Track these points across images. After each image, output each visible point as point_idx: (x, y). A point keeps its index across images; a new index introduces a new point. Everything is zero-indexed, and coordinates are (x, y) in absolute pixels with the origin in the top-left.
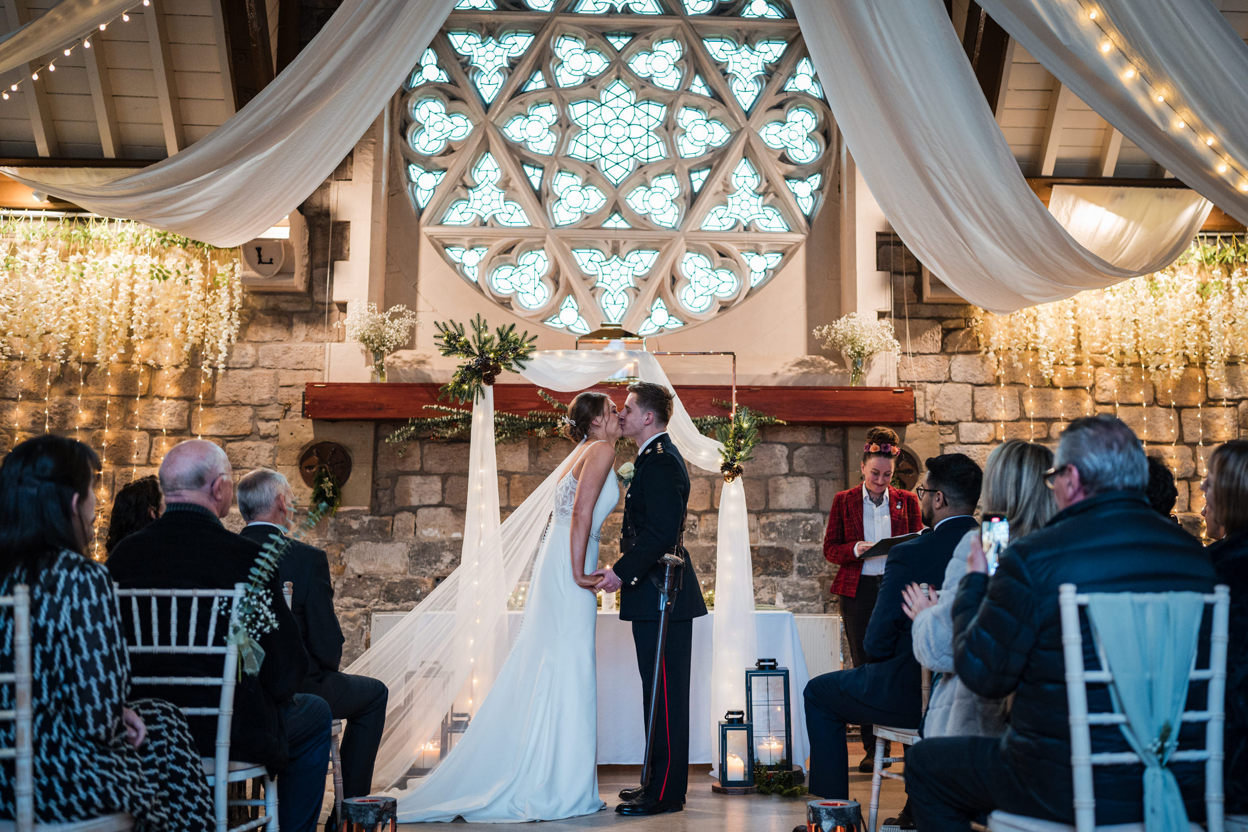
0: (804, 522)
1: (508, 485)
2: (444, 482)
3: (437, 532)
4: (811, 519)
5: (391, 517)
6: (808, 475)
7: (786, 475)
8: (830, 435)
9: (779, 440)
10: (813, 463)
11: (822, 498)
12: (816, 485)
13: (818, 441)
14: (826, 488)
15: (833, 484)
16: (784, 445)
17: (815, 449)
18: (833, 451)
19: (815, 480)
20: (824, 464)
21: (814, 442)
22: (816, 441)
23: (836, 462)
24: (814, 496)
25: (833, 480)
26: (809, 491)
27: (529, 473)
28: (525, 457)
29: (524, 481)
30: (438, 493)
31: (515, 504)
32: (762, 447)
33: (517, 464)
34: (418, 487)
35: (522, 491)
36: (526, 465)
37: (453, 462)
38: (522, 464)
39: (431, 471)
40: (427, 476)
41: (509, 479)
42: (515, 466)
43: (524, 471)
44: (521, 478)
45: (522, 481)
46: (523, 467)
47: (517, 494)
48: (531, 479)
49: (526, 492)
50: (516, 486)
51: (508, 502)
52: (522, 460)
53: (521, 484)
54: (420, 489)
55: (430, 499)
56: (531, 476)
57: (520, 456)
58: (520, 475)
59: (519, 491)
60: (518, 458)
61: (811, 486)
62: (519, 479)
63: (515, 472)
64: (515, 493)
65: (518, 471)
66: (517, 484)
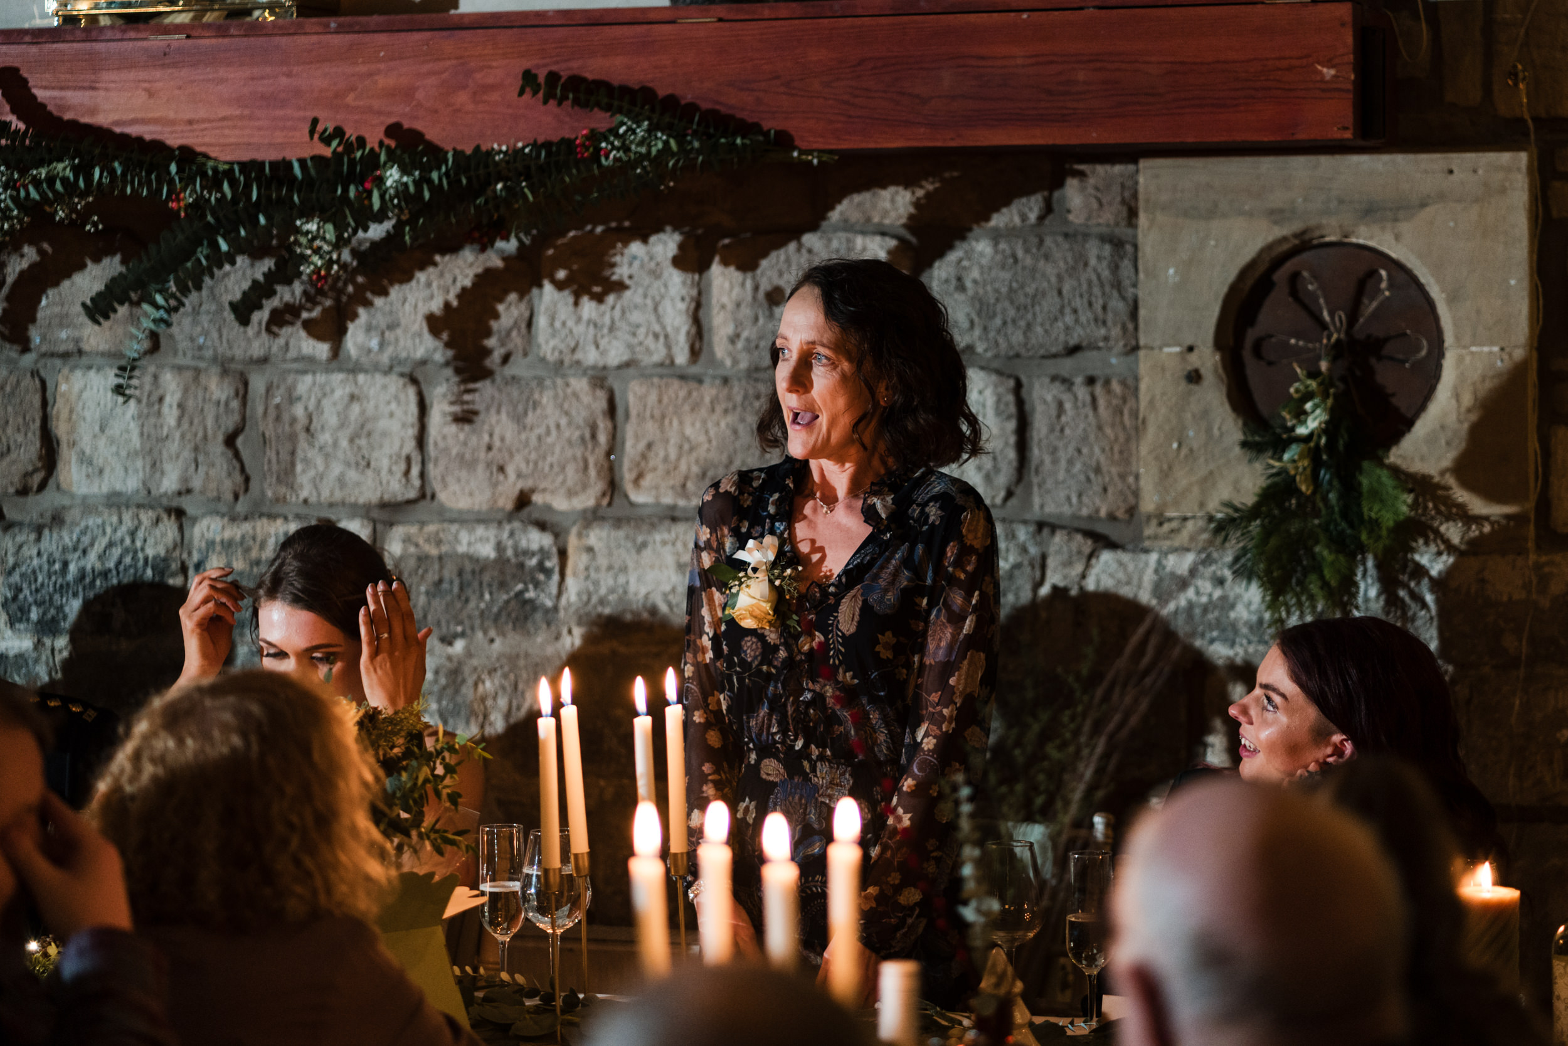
6: (987, 365)
8: (1083, 190)
9: (876, 220)
10: (1012, 312)
11: (1047, 459)
12: (1020, 403)
13: (1033, 217)
14: (1063, 419)
15: (1088, 399)
16: (894, 236)
17: (1020, 253)
18: (1093, 261)
19: (1019, 385)
20: (1056, 319)
21: (1017, 220)
22: (1024, 218)
23: (1104, 308)
24: (1012, 454)
25: (1091, 381)
26: (995, 431)
32: (810, 251)
61: (997, 411)
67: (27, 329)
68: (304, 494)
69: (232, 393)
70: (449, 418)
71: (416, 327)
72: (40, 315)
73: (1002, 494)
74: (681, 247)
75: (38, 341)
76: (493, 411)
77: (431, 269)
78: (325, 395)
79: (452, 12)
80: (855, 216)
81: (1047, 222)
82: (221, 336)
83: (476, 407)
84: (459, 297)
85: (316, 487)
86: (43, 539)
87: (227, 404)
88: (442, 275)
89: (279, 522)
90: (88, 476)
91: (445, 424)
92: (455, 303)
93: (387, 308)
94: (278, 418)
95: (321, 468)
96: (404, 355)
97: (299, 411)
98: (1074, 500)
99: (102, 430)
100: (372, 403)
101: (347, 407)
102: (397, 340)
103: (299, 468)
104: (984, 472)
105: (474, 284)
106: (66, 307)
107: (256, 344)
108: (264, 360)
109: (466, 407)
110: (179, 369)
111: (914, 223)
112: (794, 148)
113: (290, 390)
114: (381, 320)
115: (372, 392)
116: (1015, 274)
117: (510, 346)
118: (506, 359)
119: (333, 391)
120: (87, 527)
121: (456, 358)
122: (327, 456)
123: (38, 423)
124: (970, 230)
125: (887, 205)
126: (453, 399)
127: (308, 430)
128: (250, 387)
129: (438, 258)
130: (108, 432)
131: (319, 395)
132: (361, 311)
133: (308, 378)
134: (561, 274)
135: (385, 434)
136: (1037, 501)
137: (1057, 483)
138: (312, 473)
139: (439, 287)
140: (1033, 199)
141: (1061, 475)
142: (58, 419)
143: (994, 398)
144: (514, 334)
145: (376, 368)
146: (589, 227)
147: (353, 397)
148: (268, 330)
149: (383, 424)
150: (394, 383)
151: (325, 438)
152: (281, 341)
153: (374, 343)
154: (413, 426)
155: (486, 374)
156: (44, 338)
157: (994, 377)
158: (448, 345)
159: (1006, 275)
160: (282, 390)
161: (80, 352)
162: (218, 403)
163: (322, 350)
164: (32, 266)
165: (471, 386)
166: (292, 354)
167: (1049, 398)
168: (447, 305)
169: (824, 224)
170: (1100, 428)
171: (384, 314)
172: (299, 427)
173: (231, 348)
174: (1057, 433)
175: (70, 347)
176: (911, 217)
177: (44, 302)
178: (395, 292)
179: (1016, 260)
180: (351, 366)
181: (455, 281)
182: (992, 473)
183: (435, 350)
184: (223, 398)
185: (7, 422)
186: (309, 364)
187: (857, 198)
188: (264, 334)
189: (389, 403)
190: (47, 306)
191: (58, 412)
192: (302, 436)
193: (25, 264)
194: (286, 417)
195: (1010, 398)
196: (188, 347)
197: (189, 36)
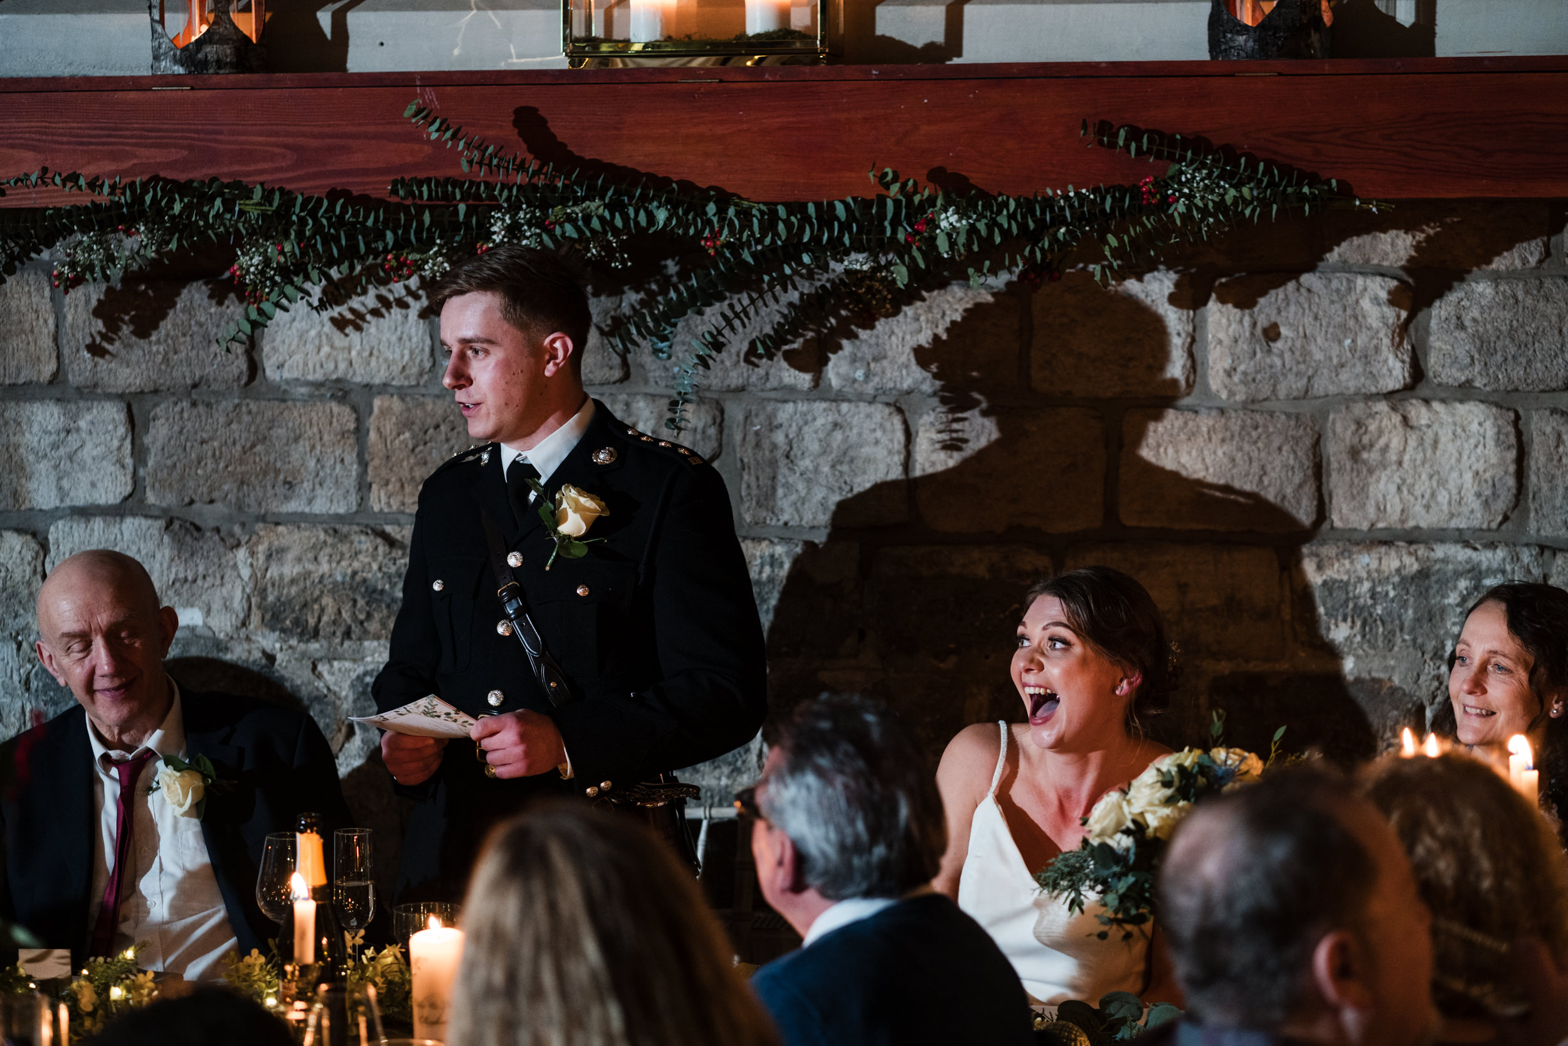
0: (1463, 584)
1: (360, 433)
2: (135, 424)
4: (1491, 572)
6: (1485, 397)
9: (1375, 261)
10: (1512, 350)
11: (1545, 487)
12: (1519, 434)
13: (1533, 261)
14: (1561, 449)
16: (1393, 278)
17: (1520, 295)
19: (1518, 417)
20: (1556, 356)
21: (1518, 264)
22: (1525, 261)
24: (1511, 482)
26: (1494, 460)
27: (436, 392)
28: (417, 331)
29: (417, 421)
30: (123, 467)
31: (389, 504)
32: (1309, 290)
33: (391, 358)
34: (55, 446)
35: (412, 460)
36: (422, 361)
37: (166, 353)
38: (406, 357)
39: (95, 386)
40: (81, 404)
41: (361, 415)
42: (384, 367)
43: (418, 384)
44: (408, 410)
45: (413, 423)
46: (415, 370)
47: (395, 469)
48: (440, 412)
49: (425, 463)
50: (391, 442)
51: (363, 500)
52: (408, 344)
53: (407, 435)
54: (62, 451)
55: (93, 485)
56: (439, 402)
57: (399, 329)
58: (402, 398)
59: (402, 460)
60: (394, 339)
61: (1498, 442)
62: (401, 414)
63: (385, 385)
64: (390, 465)
65: (394, 383)
66: (394, 433)
68: (785, 517)
69: (710, 421)
70: (938, 446)
71: (904, 359)
73: (1500, 518)
74: (1177, 285)
77: (919, 304)
78: (806, 423)
80: (1354, 258)
81: (1545, 265)
83: (966, 436)
84: (947, 330)
85: (797, 510)
87: (704, 432)
88: (930, 308)
89: (765, 544)
91: (933, 451)
92: (944, 337)
93: (873, 341)
94: (758, 445)
95: (803, 493)
96: (891, 385)
97: (779, 438)
100: (855, 431)
101: (829, 434)
102: (883, 372)
103: (780, 492)
104: (1484, 498)
105: (963, 318)
107: (734, 374)
108: (742, 389)
109: (954, 435)
110: (653, 397)
111: (1412, 267)
112: (1355, 198)
113: (771, 417)
114: (866, 351)
115: (855, 421)
116: (1516, 313)
119: (815, 419)
121: (943, 388)
122: (809, 481)
124: (1469, 272)
125: (1388, 248)
126: (942, 427)
127: (788, 457)
128: (726, 416)
129: (924, 294)
131: (801, 422)
132: (845, 343)
133: (790, 407)
135: (868, 460)
136: (1533, 525)
137: (1554, 507)
138: (793, 497)
139: (927, 321)
140: (1533, 243)
143: (1495, 430)
145: (860, 397)
146: (1081, 265)
147: (836, 425)
148: (747, 360)
149: (866, 451)
150: (879, 412)
151: (806, 463)
152: (761, 371)
153: (859, 374)
154: (899, 452)
157: (1494, 410)
158: (936, 376)
159: (1508, 315)
160: (762, 417)
162: (695, 430)
163: (804, 380)
165: (960, 415)
166: (773, 382)
167: (1548, 430)
168: (936, 337)
169: (1321, 264)
171: (870, 346)
172: (779, 454)
173: (707, 377)
174: (1555, 462)
176: (1411, 259)
178: (881, 325)
179: (1517, 301)
180: (833, 396)
181: (944, 314)
182: (1490, 501)
183: (924, 379)
184: (700, 425)
186: (789, 394)
187: (1356, 241)
188: (742, 364)
189: (874, 430)
192: (782, 462)
194: (766, 444)
195: (1510, 429)
196: (660, 377)
197: (721, 81)
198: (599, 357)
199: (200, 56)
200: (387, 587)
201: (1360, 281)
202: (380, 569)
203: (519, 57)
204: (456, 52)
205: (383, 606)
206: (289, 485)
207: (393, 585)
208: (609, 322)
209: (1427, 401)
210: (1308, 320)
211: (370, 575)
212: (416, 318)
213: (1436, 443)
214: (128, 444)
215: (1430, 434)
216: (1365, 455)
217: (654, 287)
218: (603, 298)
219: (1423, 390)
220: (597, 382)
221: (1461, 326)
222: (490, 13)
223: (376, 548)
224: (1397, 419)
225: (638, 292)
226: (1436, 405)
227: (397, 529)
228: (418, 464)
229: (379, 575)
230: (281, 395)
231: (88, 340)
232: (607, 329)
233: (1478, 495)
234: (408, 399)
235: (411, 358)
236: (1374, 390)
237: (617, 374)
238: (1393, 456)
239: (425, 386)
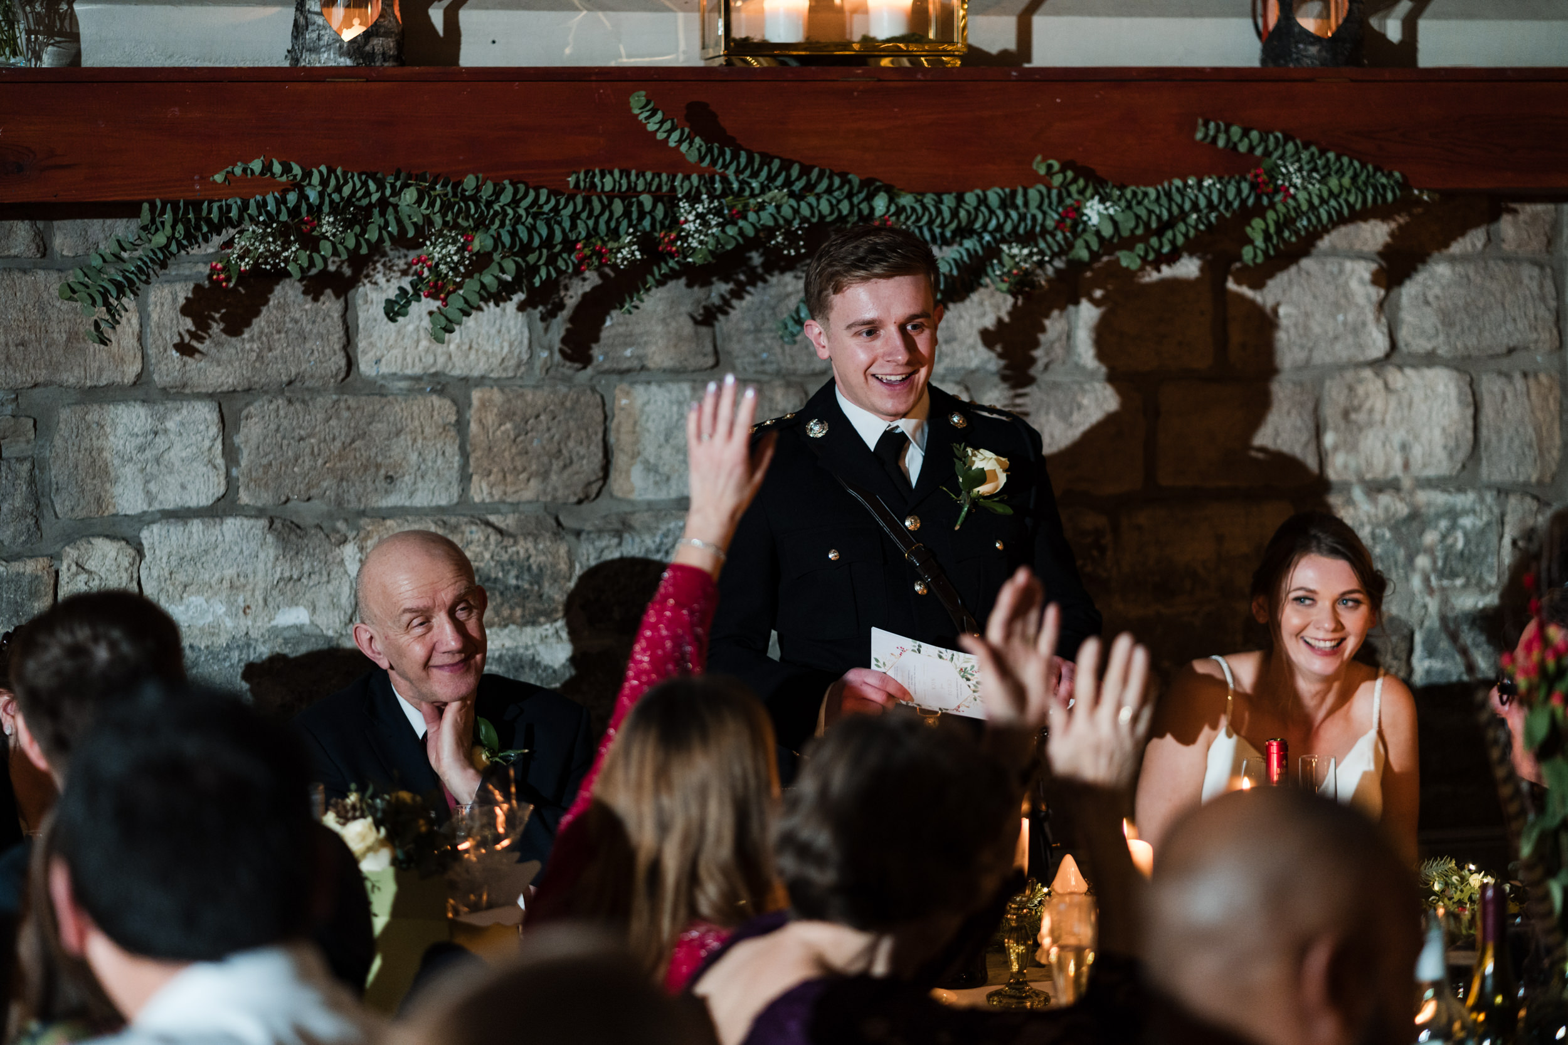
0: (1443, 524)
1: (461, 425)
2: (227, 425)
3: (221, 609)
4: (1465, 512)
5: (43, 562)
6: (1447, 364)
7: (1377, 365)
8: (1515, 224)
9: (1359, 247)
10: (1467, 322)
11: (1494, 439)
12: (1474, 394)
13: (1479, 245)
14: (1506, 406)
15: (1525, 389)
16: (1373, 261)
17: (1472, 274)
18: (1526, 281)
19: (1472, 379)
20: (1500, 326)
21: (1469, 248)
22: (1474, 245)
23: (1536, 317)
24: (1469, 435)
25: (1525, 375)
26: (1456, 416)
27: (533, 383)
28: (516, 326)
29: (519, 412)
30: (215, 467)
31: (491, 494)
32: (1308, 273)
33: (490, 350)
34: (141, 449)
35: (514, 450)
36: (520, 353)
37: (261, 350)
38: (506, 349)
39: (184, 386)
40: (170, 405)
41: (462, 406)
42: (483, 359)
43: (515, 376)
44: (509, 401)
45: (514, 414)
46: (513, 362)
47: (497, 459)
48: (540, 402)
49: (527, 453)
50: (494, 433)
51: (464, 491)
52: (506, 337)
53: (508, 425)
54: (148, 454)
55: (183, 487)
56: (539, 393)
57: (498, 322)
58: (502, 390)
59: (504, 450)
60: (493, 331)
61: (1460, 401)
62: (502, 405)
63: (483, 377)
64: (492, 455)
65: (492, 375)
66: (496, 424)
67: (590, 348)
71: (970, 341)
72: (604, 334)
73: (1460, 467)
75: (601, 358)
76: (1042, 412)
79: (1027, 65)
80: (1342, 244)
81: (1487, 250)
82: (783, 351)
84: (1010, 314)
86: (624, 543)
90: (656, 483)
92: (1006, 319)
96: (960, 365)
98: (1513, 469)
99: (667, 441)
102: (954, 353)
104: (1449, 450)
106: (630, 328)
111: (1388, 251)
116: (1469, 291)
117: (1053, 355)
118: (1046, 367)
120: (669, 530)
121: (1006, 367)
123: (600, 436)
124: (1429, 255)
125: (1368, 235)
130: (672, 441)
134: (1098, 293)
136: (1486, 471)
137: (1501, 456)
139: (991, 306)
140: (1480, 231)
141: (1504, 450)
142: (618, 431)
143: (1457, 391)
144: (1057, 345)
155: (1030, 381)
156: (606, 355)
157: (1455, 374)
158: (1001, 356)
159: (1462, 292)
161: (643, 368)
164: (595, 289)
167: (1496, 389)
168: (1000, 321)
169: (1314, 251)
170: (1533, 412)
173: (794, 362)
174: (1501, 417)
175: (635, 363)
176: (1387, 246)
177: (608, 323)
179: (1469, 280)
182: (1453, 452)
183: (989, 360)
185: (569, 437)
190: (612, 326)
191: (620, 424)
193: (587, 287)
196: (749, 363)
197: (879, 80)
198: (694, 345)
199: (368, 48)
200: (500, 575)
201: (1348, 265)
202: (492, 557)
203: (629, 56)
204: (568, 51)
205: (497, 594)
206: (390, 479)
207: (506, 573)
208: (701, 311)
209: (1400, 368)
210: (1308, 299)
211: (482, 565)
212: (515, 310)
213: (1410, 405)
214: (219, 442)
215: (1406, 396)
216: (1353, 416)
217: (742, 277)
218: (696, 289)
219: (1396, 358)
220: (690, 369)
221: (1427, 303)
222: (600, 14)
223: (488, 538)
224: (1380, 384)
225: (727, 282)
226: (1409, 371)
227: (501, 518)
228: (520, 454)
229: (492, 564)
230: (377, 389)
231: (177, 340)
232: (700, 318)
233: (1445, 447)
234: (507, 390)
235: (511, 352)
236: (1361, 358)
237: (710, 361)
238: (1377, 417)
239: (521, 378)
